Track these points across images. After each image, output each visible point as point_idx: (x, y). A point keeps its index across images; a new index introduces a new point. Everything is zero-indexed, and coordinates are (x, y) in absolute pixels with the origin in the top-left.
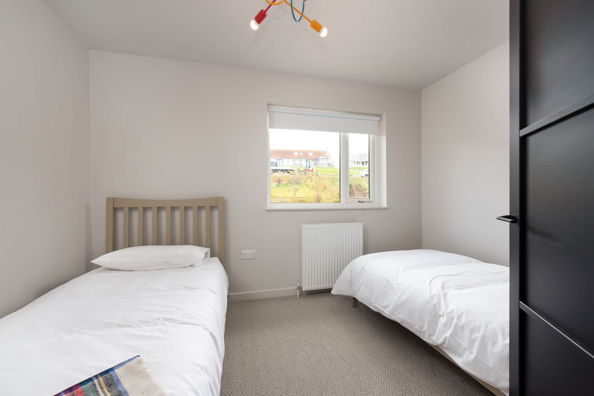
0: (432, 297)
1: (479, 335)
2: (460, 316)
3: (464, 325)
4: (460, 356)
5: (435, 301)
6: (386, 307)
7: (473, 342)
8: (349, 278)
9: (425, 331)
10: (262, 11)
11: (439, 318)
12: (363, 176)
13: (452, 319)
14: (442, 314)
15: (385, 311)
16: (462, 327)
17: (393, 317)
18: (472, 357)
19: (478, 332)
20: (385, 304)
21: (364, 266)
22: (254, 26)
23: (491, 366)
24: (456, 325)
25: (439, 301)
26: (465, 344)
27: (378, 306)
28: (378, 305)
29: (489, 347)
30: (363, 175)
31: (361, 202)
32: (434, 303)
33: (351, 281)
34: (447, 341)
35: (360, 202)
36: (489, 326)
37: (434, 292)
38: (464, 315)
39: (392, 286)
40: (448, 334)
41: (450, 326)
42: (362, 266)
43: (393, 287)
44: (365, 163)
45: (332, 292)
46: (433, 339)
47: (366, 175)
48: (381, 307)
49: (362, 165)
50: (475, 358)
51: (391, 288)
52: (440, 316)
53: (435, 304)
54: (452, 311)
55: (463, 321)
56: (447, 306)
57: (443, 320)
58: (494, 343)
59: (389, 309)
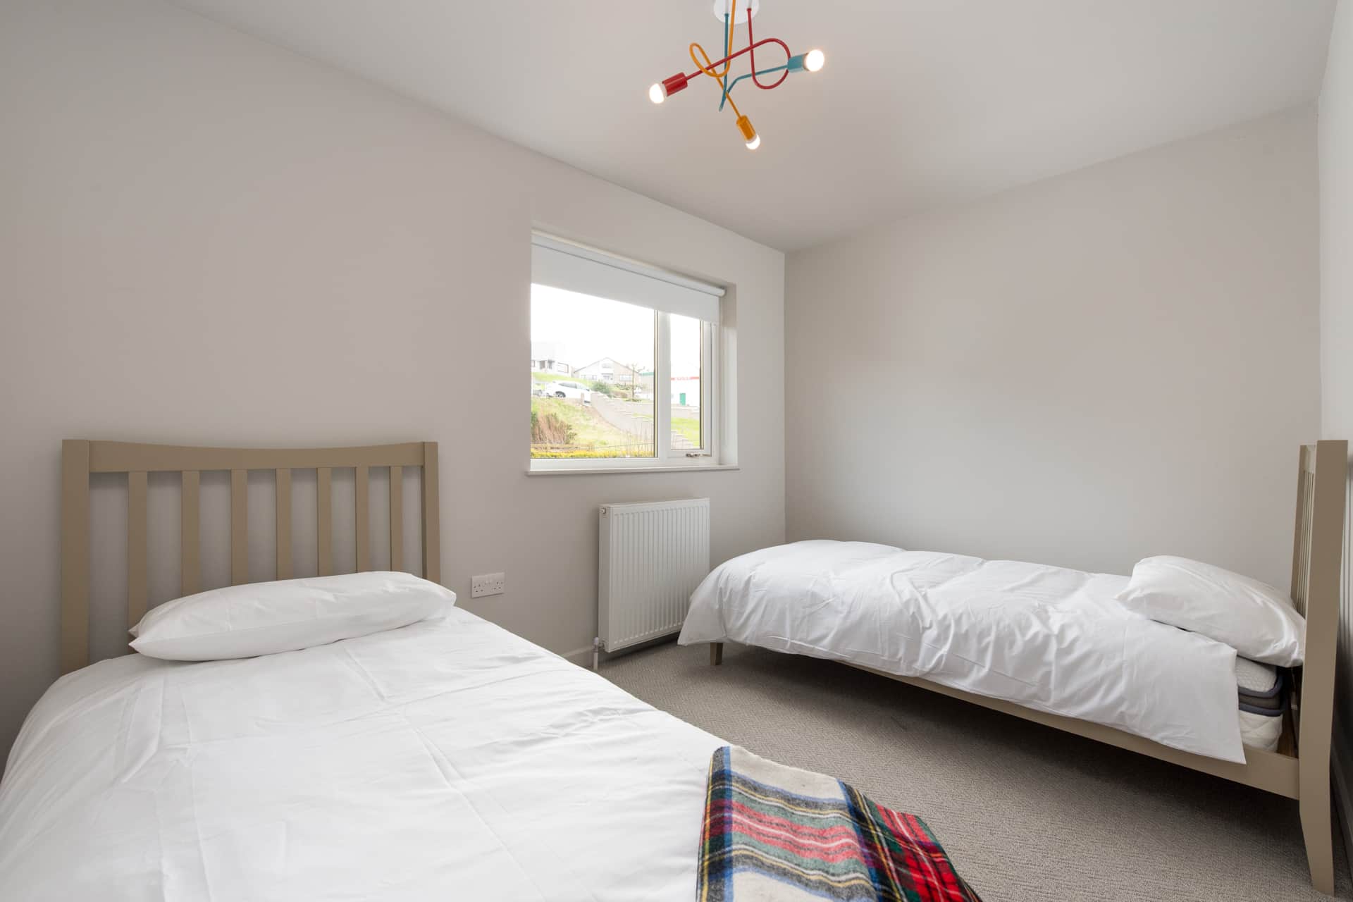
0: (907, 604)
1: (991, 638)
2: (958, 621)
3: (967, 631)
4: (964, 675)
5: (911, 611)
6: (818, 640)
7: (982, 652)
8: (717, 607)
9: (900, 659)
10: (682, 75)
11: (923, 632)
12: (550, 395)
13: (948, 627)
14: (928, 626)
15: (817, 648)
16: (966, 636)
17: (835, 653)
18: (985, 671)
19: (989, 635)
20: (815, 634)
21: (749, 579)
22: (657, 94)
23: (1010, 674)
24: (955, 635)
25: (919, 608)
26: (972, 656)
27: (800, 643)
28: (800, 640)
29: (1006, 651)
30: (552, 393)
31: (691, 456)
32: (911, 613)
33: (720, 610)
34: (943, 662)
35: (688, 455)
36: (1002, 625)
37: (906, 596)
38: (964, 619)
39: (824, 603)
40: (945, 650)
41: (946, 639)
42: (746, 578)
43: (828, 604)
44: (546, 364)
45: (680, 641)
46: (916, 667)
47: (557, 393)
48: (805, 642)
49: (541, 368)
50: (990, 670)
51: (825, 606)
52: (925, 629)
53: (914, 613)
54: (945, 617)
55: (964, 628)
56: (934, 611)
57: (930, 635)
58: (1012, 644)
59: (826, 641)
